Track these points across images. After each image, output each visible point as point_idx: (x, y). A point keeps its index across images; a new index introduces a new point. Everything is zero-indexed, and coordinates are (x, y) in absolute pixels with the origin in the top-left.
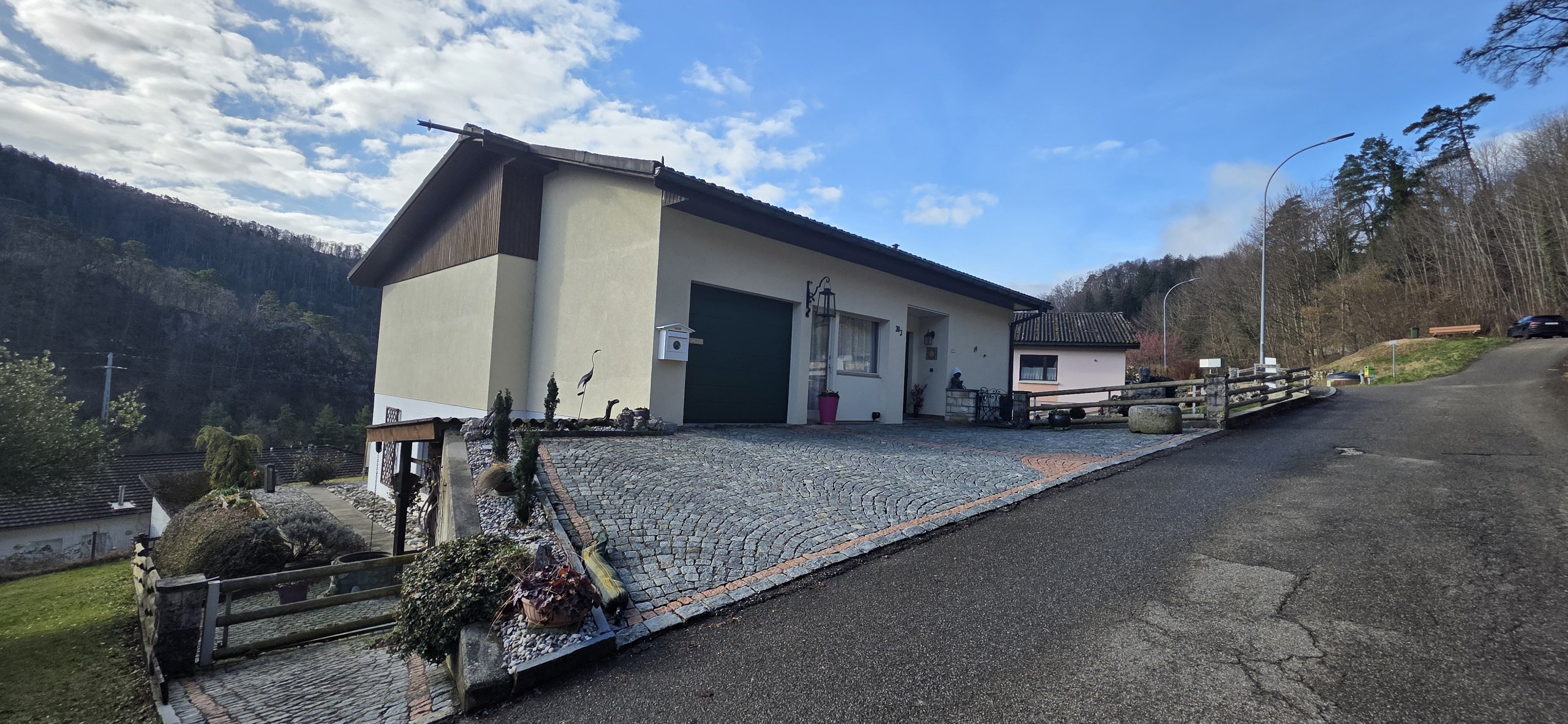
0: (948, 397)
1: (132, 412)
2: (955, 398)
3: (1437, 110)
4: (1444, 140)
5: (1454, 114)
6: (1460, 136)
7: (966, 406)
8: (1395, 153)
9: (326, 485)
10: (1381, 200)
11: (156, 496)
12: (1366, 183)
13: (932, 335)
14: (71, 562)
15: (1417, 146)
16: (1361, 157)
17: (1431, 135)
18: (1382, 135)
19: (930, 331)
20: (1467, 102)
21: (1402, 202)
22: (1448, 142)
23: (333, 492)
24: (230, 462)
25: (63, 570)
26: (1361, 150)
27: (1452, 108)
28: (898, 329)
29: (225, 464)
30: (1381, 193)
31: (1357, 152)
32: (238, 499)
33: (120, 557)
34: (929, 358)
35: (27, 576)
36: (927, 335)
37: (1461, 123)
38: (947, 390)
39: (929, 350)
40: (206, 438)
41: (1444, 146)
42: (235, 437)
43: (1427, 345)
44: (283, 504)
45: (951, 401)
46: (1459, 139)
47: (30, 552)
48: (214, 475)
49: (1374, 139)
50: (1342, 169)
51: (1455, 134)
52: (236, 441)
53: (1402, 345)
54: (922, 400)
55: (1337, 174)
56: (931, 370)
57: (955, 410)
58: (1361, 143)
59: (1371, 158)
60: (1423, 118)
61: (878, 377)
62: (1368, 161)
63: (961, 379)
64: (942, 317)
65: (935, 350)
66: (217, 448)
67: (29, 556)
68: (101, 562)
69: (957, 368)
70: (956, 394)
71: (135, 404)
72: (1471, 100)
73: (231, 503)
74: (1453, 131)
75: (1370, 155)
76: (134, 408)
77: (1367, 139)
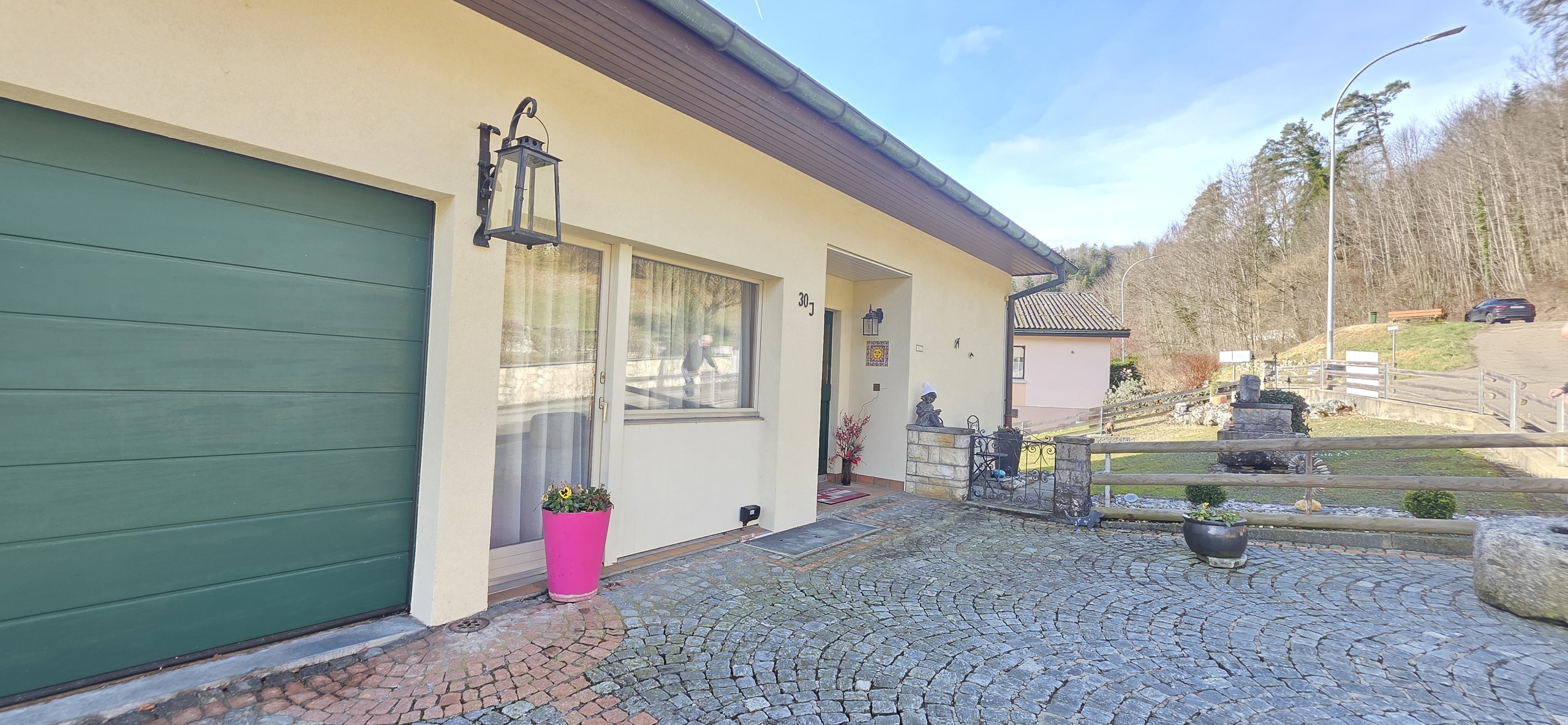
0: (910, 443)
2: (925, 446)
3: (1355, 95)
4: (1361, 126)
5: (1370, 100)
6: (1375, 122)
7: (950, 466)
8: (1314, 139)
10: (1298, 188)
12: (1287, 168)
13: (879, 315)
16: (1282, 143)
17: (1348, 121)
18: (1302, 120)
19: (874, 309)
20: (1383, 89)
22: (1364, 128)
26: (1281, 135)
27: (1370, 94)
28: (804, 300)
30: (1301, 179)
31: (1278, 137)
34: (871, 362)
36: (868, 317)
37: (1377, 110)
38: (909, 429)
39: (872, 346)
41: (1359, 133)
45: (917, 451)
46: (1374, 125)
50: (1259, 155)
51: (1370, 120)
53: (1363, 331)
54: (858, 449)
55: (1254, 161)
56: (877, 387)
57: (926, 470)
58: (1282, 129)
59: (1291, 143)
60: (1342, 102)
62: (1288, 146)
63: (936, 405)
64: (897, 279)
65: (884, 346)
69: (928, 384)
70: (928, 437)
72: (1387, 87)
74: (1369, 117)
75: (1290, 141)
77: (1288, 124)
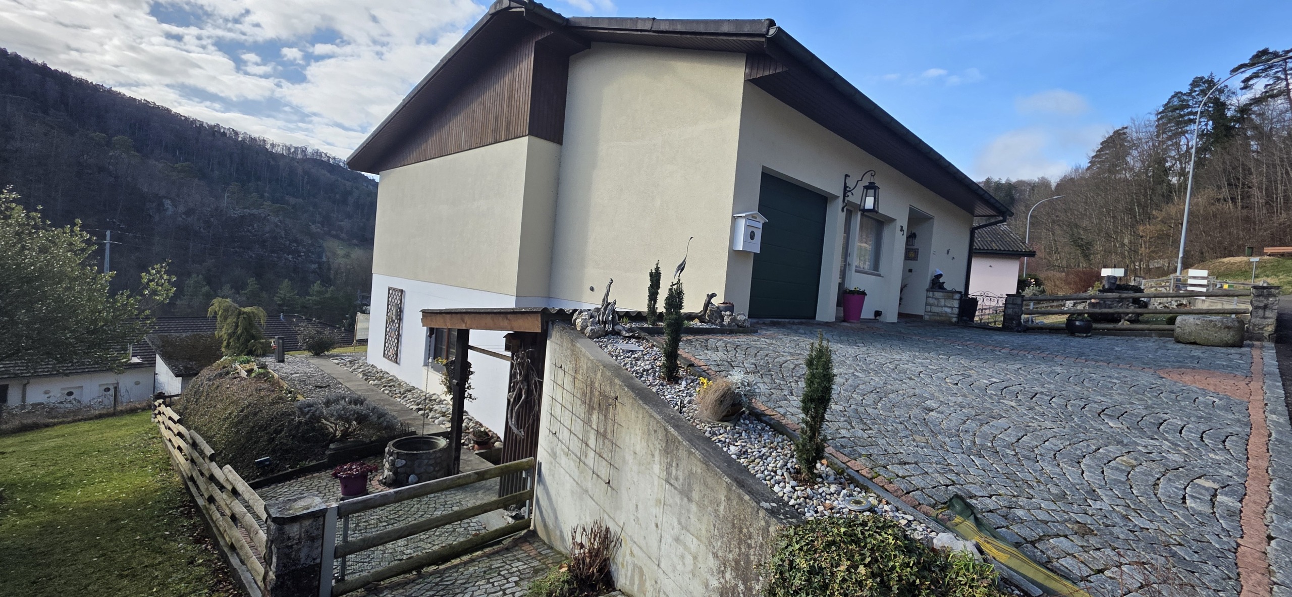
0: (927, 297)
1: (163, 284)
2: (936, 299)
3: (1265, 52)
4: (1268, 81)
5: (1280, 56)
6: (1283, 77)
7: (950, 307)
8: (1221, 91)
9: (329, 357)
10: (1201, 135)
11: (159, 354)
12: (1192, 117)
13: (914, 236)
14: (97, 412)
15: (1242, 85)
16: (1189, 94)
17: (1256, 75)
18: (1212, 74)
19: (912, 233)
21: (1226, 136)
22: (1271, 82)
23: (338, 364)
24: (239, 332)
25: (91, 419)
26: (1189, 87)
27: (1280, 50)
28: (901, 229)
29: (234, 333)
30: (1204, 127)
31: (1186, 89)
32: (255, 368)
33: (138, 409)
34: (908, 258)
35: (61, 423)
36: (909, 236)
37: (1286, 66)
38: (927, 291)
39: (909, 250)
40: (217, 309)
41: (1267, 86)
42: (243, 309)
43: (1265, 263)
44: (298, 375)
45: (931, 301)
46: (1282, 79)
47: (62, 403)
48: (225, 343)
49: (1202, 78)
50: (1166, 105)
51: (1279, 74)
52: (244, 313)
53: (1240, 262)
55: (1161, 109)
56: (911, 271)
57: (936, 309)
58: (1191, 81)
59: (1198, 95)
60: (1250, 59)
61: (879, 275)
62: (1195, 98)
63: (941, 280)
64: (929, 218)
66: (226, 318)
67: (61, 405)
68: (122, 413)
69: (937, 270)
71: (165, 277)
73: (250, 372)
74: (1278, 72)
75: (1197, 92)
76: (165, 280)
77: (1197, 78)
